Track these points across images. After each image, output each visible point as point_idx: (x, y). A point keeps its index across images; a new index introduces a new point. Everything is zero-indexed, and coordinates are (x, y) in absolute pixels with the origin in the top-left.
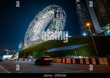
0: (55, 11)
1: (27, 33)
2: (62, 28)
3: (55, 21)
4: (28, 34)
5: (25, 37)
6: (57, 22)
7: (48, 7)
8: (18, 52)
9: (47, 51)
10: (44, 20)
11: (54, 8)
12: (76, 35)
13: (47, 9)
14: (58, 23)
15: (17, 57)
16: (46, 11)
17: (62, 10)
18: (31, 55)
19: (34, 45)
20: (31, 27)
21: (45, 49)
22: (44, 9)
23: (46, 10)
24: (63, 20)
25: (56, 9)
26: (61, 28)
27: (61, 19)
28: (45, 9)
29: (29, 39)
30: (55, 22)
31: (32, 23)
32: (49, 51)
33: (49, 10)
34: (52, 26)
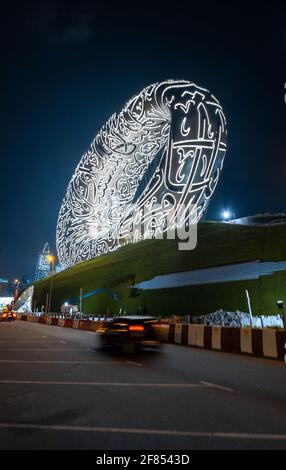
0: (172, 109)
1: (66, 210)
2: (207, 183)
3: (175, 150)
4: (67, 213)
5: (59, 225)
6: (185, 156)
7: (145, 94)
8: (30, 285)
9: (136, 286)
10: (130, 148)
11: (169, 94)
12: (267, 215)
13: (140, 99)
14: (188, 160)
15: (28, 304)
16: (138, 112)
17: (205, 100)
18: (72, 303)
19: (90, 257)
20: (81, 184)
21: (132, 278)
22: (128, 104)
23: (137, 104)
24: (210, 144)
25: (179, 99)
26: (205, 181)
27: (202, 140)
28: (131, 102)
29: (71, 232)
30: (176, 157)
31: (81, 165)
32: (144, 286)
33: (147, 106)
34: (160, 173)
